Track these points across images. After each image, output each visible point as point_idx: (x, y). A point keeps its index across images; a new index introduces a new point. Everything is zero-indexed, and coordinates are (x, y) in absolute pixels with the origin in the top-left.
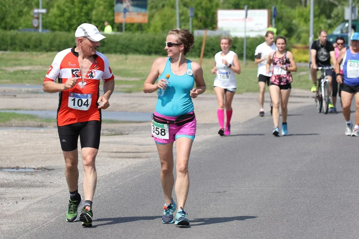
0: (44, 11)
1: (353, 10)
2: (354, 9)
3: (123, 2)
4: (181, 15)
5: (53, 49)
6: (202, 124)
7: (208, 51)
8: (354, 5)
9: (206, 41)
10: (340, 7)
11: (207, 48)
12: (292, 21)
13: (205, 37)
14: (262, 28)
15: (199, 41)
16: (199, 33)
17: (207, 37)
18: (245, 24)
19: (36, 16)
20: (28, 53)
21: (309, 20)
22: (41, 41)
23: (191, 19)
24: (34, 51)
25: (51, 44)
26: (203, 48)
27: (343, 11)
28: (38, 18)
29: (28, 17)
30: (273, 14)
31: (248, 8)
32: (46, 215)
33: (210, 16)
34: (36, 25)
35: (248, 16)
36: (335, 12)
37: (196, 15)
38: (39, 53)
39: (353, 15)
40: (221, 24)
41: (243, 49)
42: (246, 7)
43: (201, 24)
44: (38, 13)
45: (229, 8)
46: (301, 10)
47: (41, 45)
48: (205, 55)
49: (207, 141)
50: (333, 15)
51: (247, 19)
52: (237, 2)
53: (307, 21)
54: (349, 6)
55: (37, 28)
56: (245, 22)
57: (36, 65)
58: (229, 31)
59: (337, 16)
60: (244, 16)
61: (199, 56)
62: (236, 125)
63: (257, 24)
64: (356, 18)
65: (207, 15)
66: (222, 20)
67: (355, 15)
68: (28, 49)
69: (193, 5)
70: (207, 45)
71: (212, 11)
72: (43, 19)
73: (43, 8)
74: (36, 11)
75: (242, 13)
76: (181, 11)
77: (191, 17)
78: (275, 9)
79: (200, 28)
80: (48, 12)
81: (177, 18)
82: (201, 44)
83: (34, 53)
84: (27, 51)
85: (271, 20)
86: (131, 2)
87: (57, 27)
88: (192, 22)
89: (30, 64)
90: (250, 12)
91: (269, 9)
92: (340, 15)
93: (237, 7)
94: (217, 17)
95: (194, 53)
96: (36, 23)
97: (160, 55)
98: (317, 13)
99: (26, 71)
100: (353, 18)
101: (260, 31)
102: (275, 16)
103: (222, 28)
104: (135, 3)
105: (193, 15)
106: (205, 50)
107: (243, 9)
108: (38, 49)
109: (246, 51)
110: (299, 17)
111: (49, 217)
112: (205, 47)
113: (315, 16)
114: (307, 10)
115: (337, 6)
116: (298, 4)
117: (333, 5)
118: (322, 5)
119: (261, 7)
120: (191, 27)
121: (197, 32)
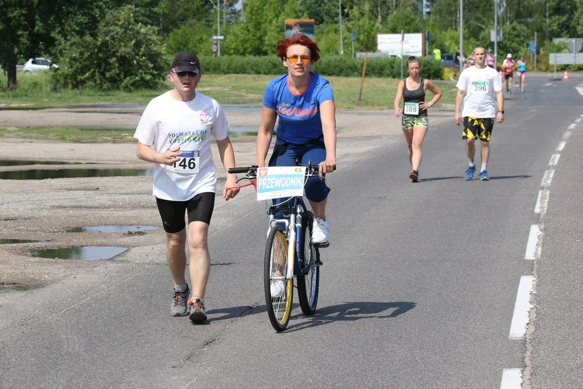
0: (222, 37)
2: (499, 32)
3: (293, 29)
4: (345, 38)
5: (230, 71)
6: (364, 137)
7: (369, 71)
8: (498, 28)
9: (367, 62)
10: (487, 30)
11: (368, 68)
12: (444, 43)
13: (365, 59)
14: (417, 50)
15: (361, 62)
16: (360, 55)
17: (367, 59)
18: (402, 47)
19: (215, 42)
20: (208, 75)
21: (459, 43)
22: (220, 65)
23: (353, 43)
24: (213, 74)
25: (229, 68)
26: (364, 68)
27: (490, 33)
28: (216, 44)
29: (208, 44)
30: (427, 37)
31: (404, 33)
32: (224, 220)
33: (371, 40)
34: (214, 50)
35: (404, 40)
36: (482, 35)
37: (358, 39)
38: (218, 75)
39: (498, 37)
40: (379, 47)
41: (400, 68)
42: (402, 31)
43: (363, 47)
44: (217, 40)
45: (387, 33)
46: (452, 34)
47: (219, 68)
48: (366, 75)
49: (369, 152)
50: (480, 38)
51: (404, 42)
52: (394, 27)
53: (457, 43)
54: (494, 29)
55: (216, 52)
56: (402, 44)
57: (216, 86)
58: (388, 53)
59: (483, 38)
60: (401, 39)
61: (361, 76)
62: (395, 137)
63: (413, 46)
64: (501, 39)
65: (368, 38)
66: (382, 43)
67: (500, 37)
68: (208, 72)
69: (355, 30)
70: (368, 66)
71: (373, 35)
72: (220, 44)
73: (221, 35)
74: (215, 38)
75: (398, 37)
76: (345, 35)
77: (354, 40)
78: (429, 32)
79: (362, 51)
80: (225, 38)
81: (341, 42)
82: (362, 65)
83: (214, 75)
84: (207, 74)
85: (425, 43)
86: (300, 28)
87: (232, 51)
88: (354, 45)
89: (210, 86)
90: (406, 35)
91: (423, 32)
92: (486, 37)
93: (394, 31)
94: (377, 41)
95: (356, 73)
96: (215, 48)
97: (326, 75)
98: (467, 36)
99: (206, 91)
100: (498, 40)
101: (416, 52)
102: (428, 39)
103: (382, 50)
104: (303, 29)
105: (355, 39)
106: (366, 70)
107: (400, 33)
108: (217, 72)
109: (403, 71)
110: (450, 39)
111: (227, 222)
112: (366, 67)
113: (464, 38)
114: (458, 33)
115: (484, 30)
116: (449, 28)
117: (481, 29)
118: (471, 29)
119: (416, 31)
120: (353, 49)
121: (358, 54)
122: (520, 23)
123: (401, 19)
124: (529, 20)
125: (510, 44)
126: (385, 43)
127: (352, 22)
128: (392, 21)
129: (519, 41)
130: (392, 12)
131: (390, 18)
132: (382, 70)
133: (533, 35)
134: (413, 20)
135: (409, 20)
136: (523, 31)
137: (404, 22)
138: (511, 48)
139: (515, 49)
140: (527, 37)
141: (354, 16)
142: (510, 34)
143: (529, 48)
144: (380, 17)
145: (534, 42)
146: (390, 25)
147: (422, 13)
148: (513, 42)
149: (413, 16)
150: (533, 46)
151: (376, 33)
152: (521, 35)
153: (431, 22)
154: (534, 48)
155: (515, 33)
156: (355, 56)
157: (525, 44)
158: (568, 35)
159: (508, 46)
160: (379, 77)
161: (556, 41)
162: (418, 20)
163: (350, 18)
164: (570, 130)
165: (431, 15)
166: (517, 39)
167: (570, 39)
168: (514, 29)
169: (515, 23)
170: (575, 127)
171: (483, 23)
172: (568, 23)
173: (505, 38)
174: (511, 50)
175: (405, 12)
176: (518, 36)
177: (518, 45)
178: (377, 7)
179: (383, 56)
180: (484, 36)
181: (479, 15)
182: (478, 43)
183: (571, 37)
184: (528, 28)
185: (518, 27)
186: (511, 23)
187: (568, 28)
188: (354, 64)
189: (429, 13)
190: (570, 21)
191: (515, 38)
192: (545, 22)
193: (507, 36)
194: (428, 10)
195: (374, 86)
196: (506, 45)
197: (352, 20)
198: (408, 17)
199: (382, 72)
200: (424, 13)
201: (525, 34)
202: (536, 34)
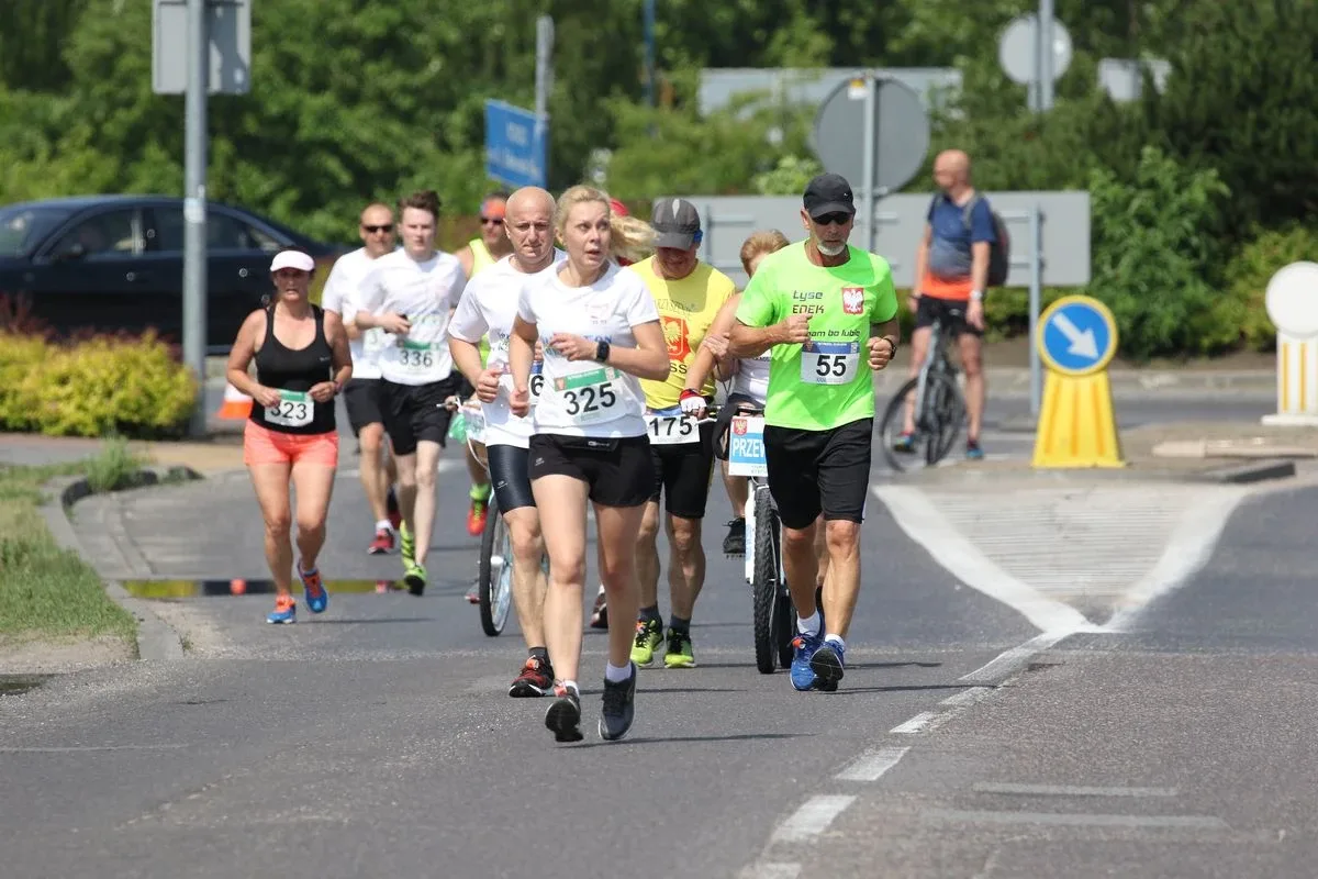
1: (214, 26)
36: (84, 43)
39: (216, 59)
50: (75, 60)
59: (105, 65)
67: (231, 60)
92: (122, 62)
100: (216, 85)
125: (325, 118)
129: (405, 90)
138: (333, 147)
139: (372, 163)
143: (491, 154)
148: (351, 98)
150: (516, 134)
152: (422, 40)
154: (519, 152)
155: (372, 22)
157: (457, 119)
158: (825, 44)
159: (307, 130)
164: (792, 851)
166: (385, 77)
167: (837, 76)
170: (837, 822)
173: (289, 67)
174: (333, 164)
176: (390, 47)
177: (396, 128)
180: (106, 46)
182: (58, 107)
183: (842, 57)
191: (371, 68)
196: (289, 120)
201: (453, 36)
202: (543, 27)
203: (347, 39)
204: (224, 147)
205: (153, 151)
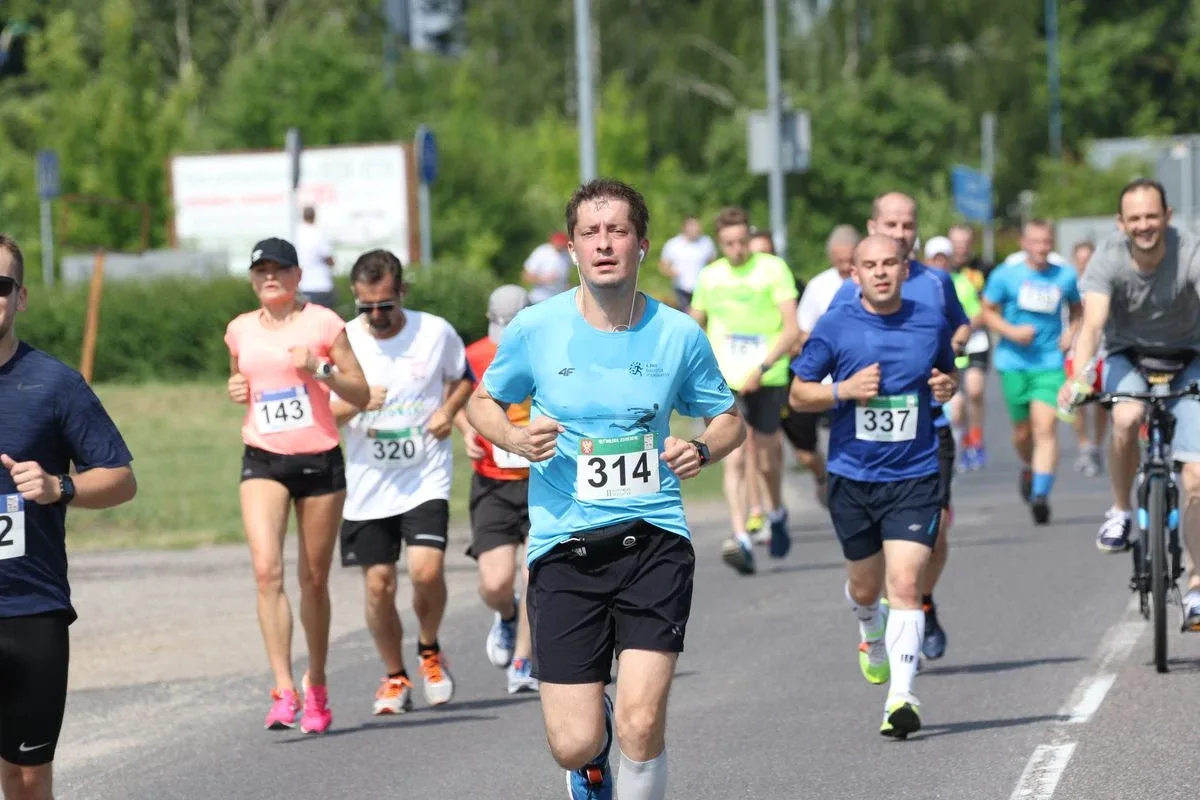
2: (790, 124)
10: (740, 113)
12: (522, 188)
23: (45, 209)
30: (419, 164)
33: (141, 191)
36: (717, 142)
37: (70, 187)
40: (186, 224)
42: (293, 138)
43: (96, 227)
45: (223, 148)
52: (258, 117)
54: (766, 107)
59: (725, 158)
60: (287, 181)
63: (357, 215)
65: (124, 183)
66: (196, 202)
67: (798, 150)
69: (58, 142)
71: (149, 163)
77: (49, 195)
79: (90, 248)
88: (53, 220)
91: (407, 140)
92: (732, 157)
93: (257, 136)
94: (170, 192)
100: (789, 164)
102: (431, 176)
103: (193, 241)
105: (56, 187)
107: (279, 147)
115: (728, 113)
116: (550, 112)
117: (709, 111)
118: (665, 115)
119: (374, 133)
120: (47, 245)
121: (75, 267)
122: (909, 70)
123: (294, 75)
124: (959, 53)
125: (862, 182)
126: (215, 202)
127: (41, 101)
128: (248, 87)
129: (908, 162)
130: (252, 40)
131: (239, 68)
132: (197, 344)
133: (977, 130)
134: (356, 79)
135: (332, 80)
136: (929, 111)
137: (312, 87)
140: (954, 141)
141: (53, 67)
142: (861, 133)
144: (187, 70)
145: (978, 166)
146: (233, 108)
147: (406, 39)
148: (876, 168)
149: (358, 60)
151: (167, 156)
152: (917, 132)
153: (459, 87)
155: (886, 123)
156: (57, 272)
157: (939, 180)
158: (1169, 124)
159: (852, 190)
160: (178, 380)
161: (1105, 154)
162: (386, 73)
163: (30, 80)
165: (457, 48)
166: (896, 155)
168: (881, 102)
169: (883, 75)
171: (724, 79)
172: (1159, 63)
173: (837, 152)
175: (317, 41)
176: (899, 138)
178: (169, 17)
179: (198, 272)
181: (702, 42)
182: (701, 183)
184: (954, 94)
185: (900, 88)
186: (864, 72)
187: (1163, 85)
188: (48, 316)
189: (442, 40)
190: (1172, 49)
191: (888, 151)
192: (1042, 59)
193: (846, 143)
194: (438, 23)
195: (157, 425)
196: (840, 186)
197: (43, 87)
198: (327, 64)
199: (195, 353)
200: (419, 43)
202: (989, 123)
203: (871, 133)
204: (800, 203)
205: (758, 207)
